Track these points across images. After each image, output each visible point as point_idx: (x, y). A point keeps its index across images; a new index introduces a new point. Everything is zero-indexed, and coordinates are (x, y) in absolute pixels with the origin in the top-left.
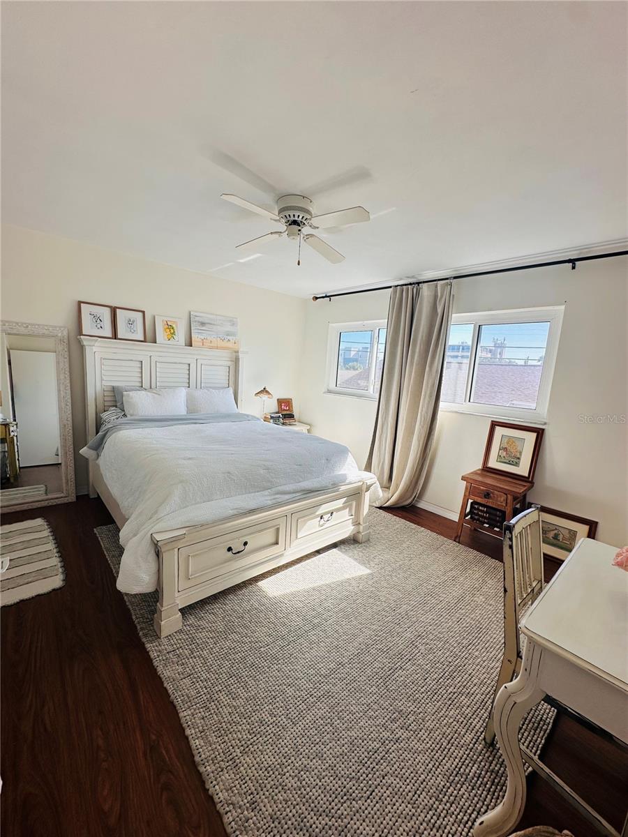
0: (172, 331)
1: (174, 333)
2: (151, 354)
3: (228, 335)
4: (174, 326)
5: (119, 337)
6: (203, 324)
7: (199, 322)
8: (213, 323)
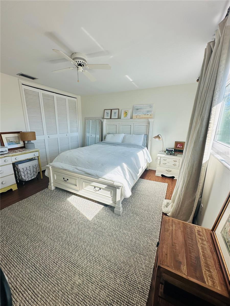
0: (126, 114)
1: (127, 115)
2: (119, 122)
3: (148, 112)
4: (127, 112)
5: (112, 118)
6: (137, 109)
7: (136, 109)
8: (142, 108)
